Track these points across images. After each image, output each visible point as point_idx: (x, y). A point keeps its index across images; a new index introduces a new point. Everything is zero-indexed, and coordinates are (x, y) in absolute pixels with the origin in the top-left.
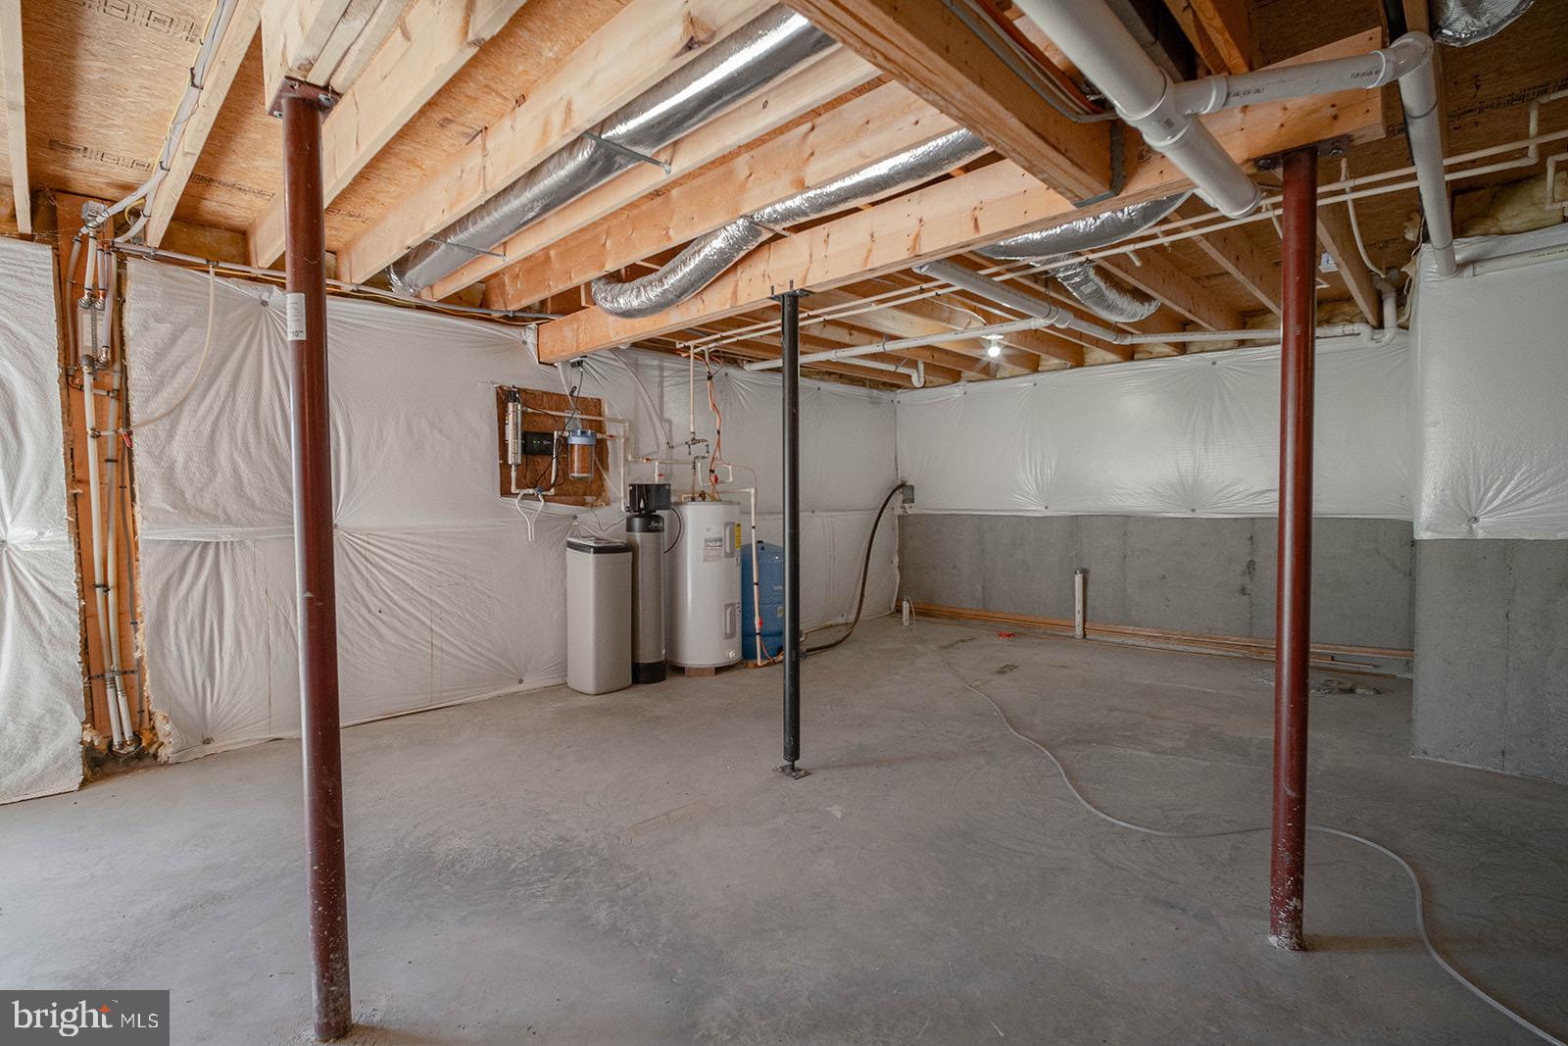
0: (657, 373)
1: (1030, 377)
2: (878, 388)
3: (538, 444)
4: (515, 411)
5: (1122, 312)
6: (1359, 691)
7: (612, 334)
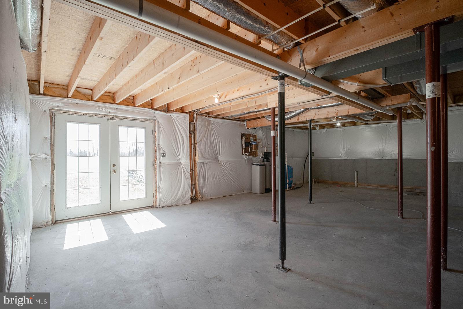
0: (265, 129)
1: (343, 128)
2: (305, 130)
3: (247, 144)
4: (244, 138)
5: (368, 118)
6: (420, 195)
7: (267, 124)
